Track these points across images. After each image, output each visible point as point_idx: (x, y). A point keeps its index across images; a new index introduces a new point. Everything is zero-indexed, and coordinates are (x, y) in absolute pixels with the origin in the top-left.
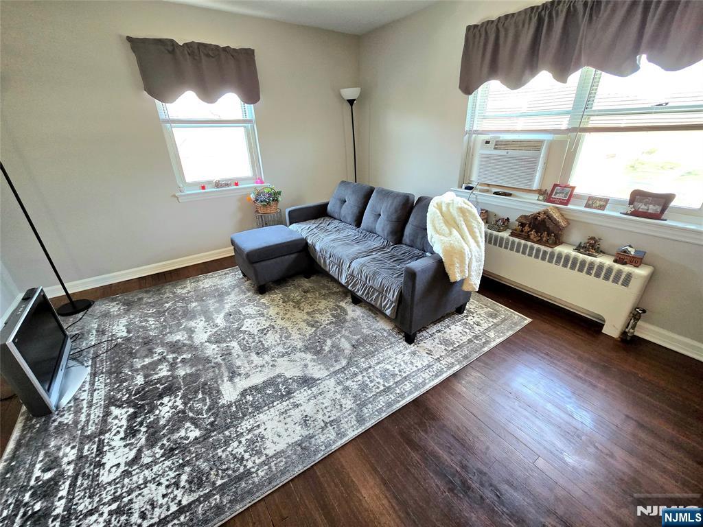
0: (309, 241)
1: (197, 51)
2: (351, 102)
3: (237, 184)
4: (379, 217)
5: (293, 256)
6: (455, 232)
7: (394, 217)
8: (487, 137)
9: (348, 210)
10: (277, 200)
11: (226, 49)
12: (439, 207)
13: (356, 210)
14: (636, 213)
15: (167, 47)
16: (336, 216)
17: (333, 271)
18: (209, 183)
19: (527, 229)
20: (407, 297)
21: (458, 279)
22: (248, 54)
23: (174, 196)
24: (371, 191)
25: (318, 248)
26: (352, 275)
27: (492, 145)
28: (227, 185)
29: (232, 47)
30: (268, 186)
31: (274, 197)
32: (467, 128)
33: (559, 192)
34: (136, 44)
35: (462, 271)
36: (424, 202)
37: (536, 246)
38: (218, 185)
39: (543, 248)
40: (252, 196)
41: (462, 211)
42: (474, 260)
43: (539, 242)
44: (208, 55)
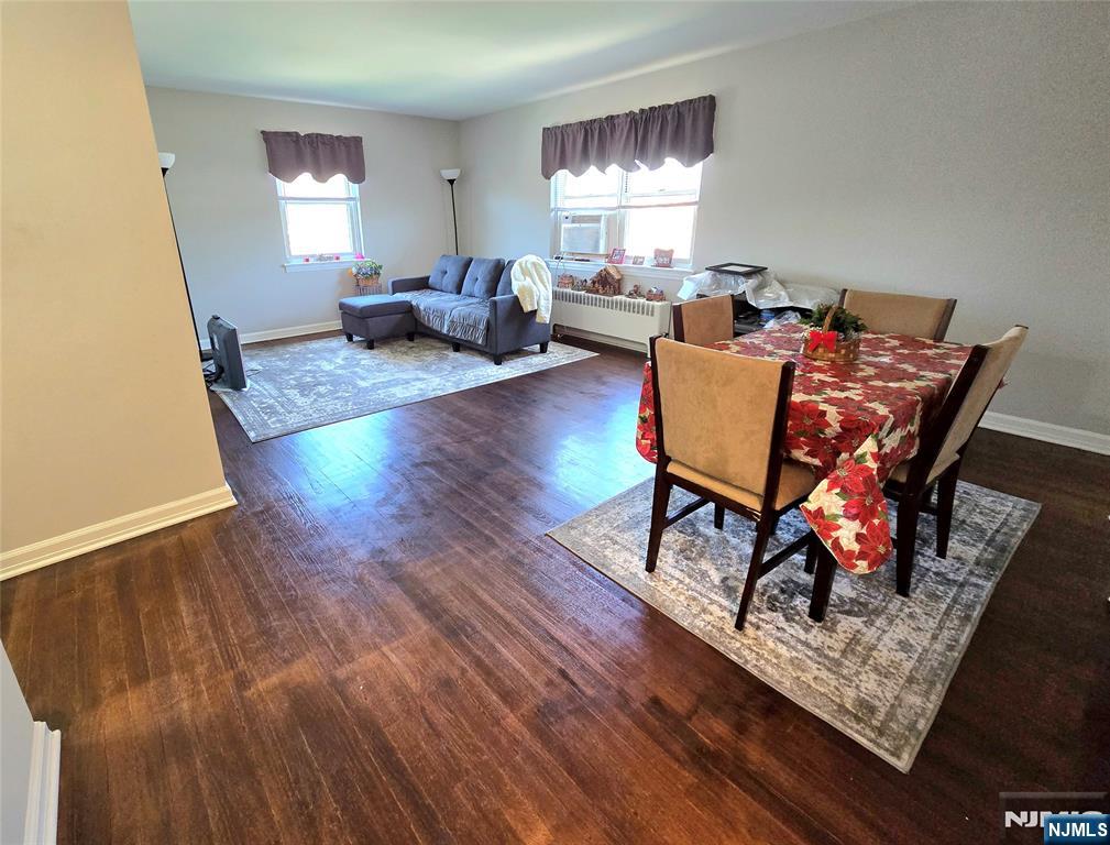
0: (414, 303)
1: (315, 140)
2: (451, 182)
3: (338, 258)
4: (476, 281)
5: (400, 316)
6: (528, 279)
7: (488, 278)
8: (566, 214)
9: (449, 280)
10: (379, 274)
11: (338, 138)
12: (520, 265)
13: (456, 279)
14: (658, 266)
15: (293, 138)
16: (437, 287)
17: (436, 325)
18: (313, 256)
19: (597, 285)
20: (492, 322)
21: (530, 309)
22: (358, 141)
23: (283, 266)
24: (471, 260)
25: (422, 308)
26: (452, 322)
27: (570, 220)
28: (330, 258)
29: (344, 135)
30: (368, 261)
31: (376, 272)
32: (552, 206)
33: (615, 255)
34: (267, 137)
35: (532, 305)
36: (511, 263)
37: (602, 297)
38: (321, 258)
39: (607, 298)
40: (354, 270)
41: (534, 264)
42: (542, 298)
43: (603, 294)
44: (324, 143)
